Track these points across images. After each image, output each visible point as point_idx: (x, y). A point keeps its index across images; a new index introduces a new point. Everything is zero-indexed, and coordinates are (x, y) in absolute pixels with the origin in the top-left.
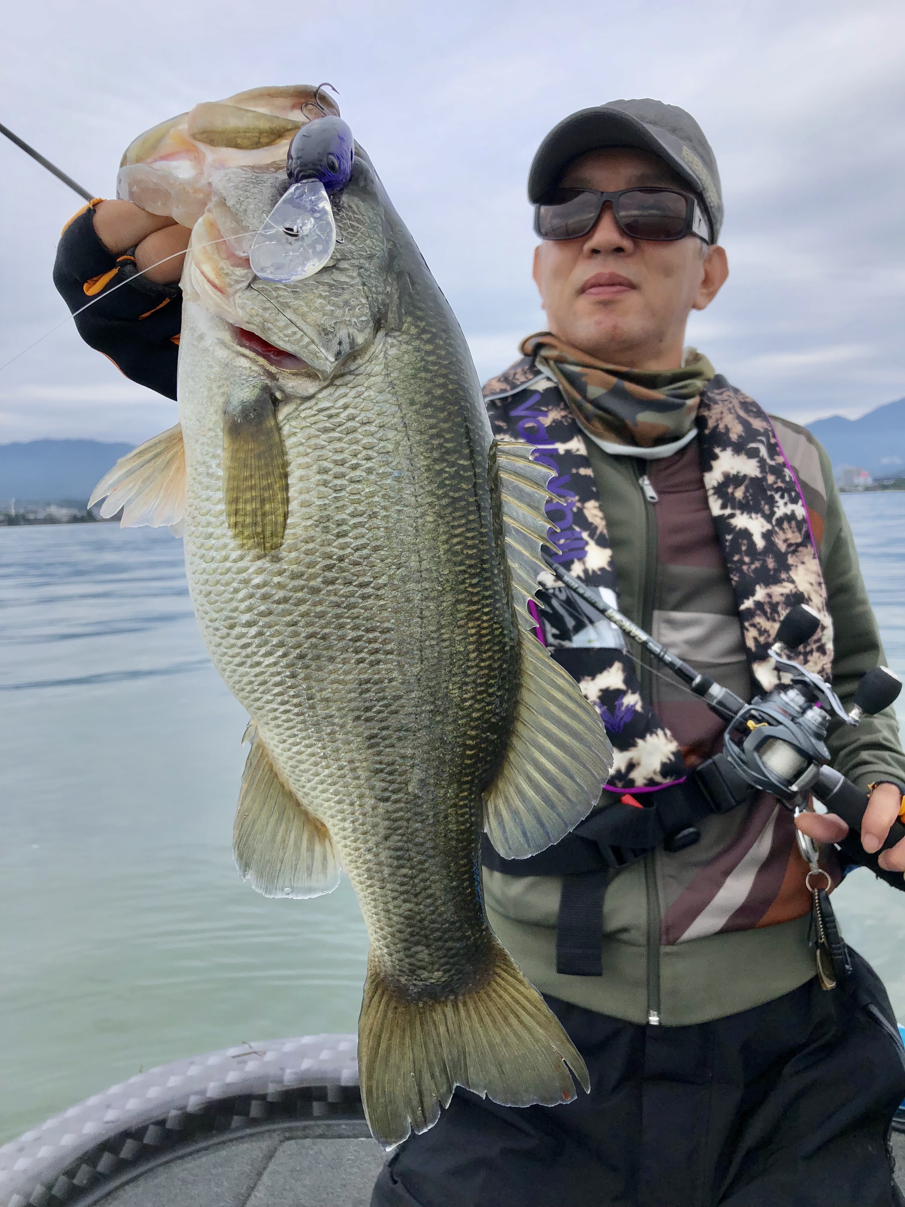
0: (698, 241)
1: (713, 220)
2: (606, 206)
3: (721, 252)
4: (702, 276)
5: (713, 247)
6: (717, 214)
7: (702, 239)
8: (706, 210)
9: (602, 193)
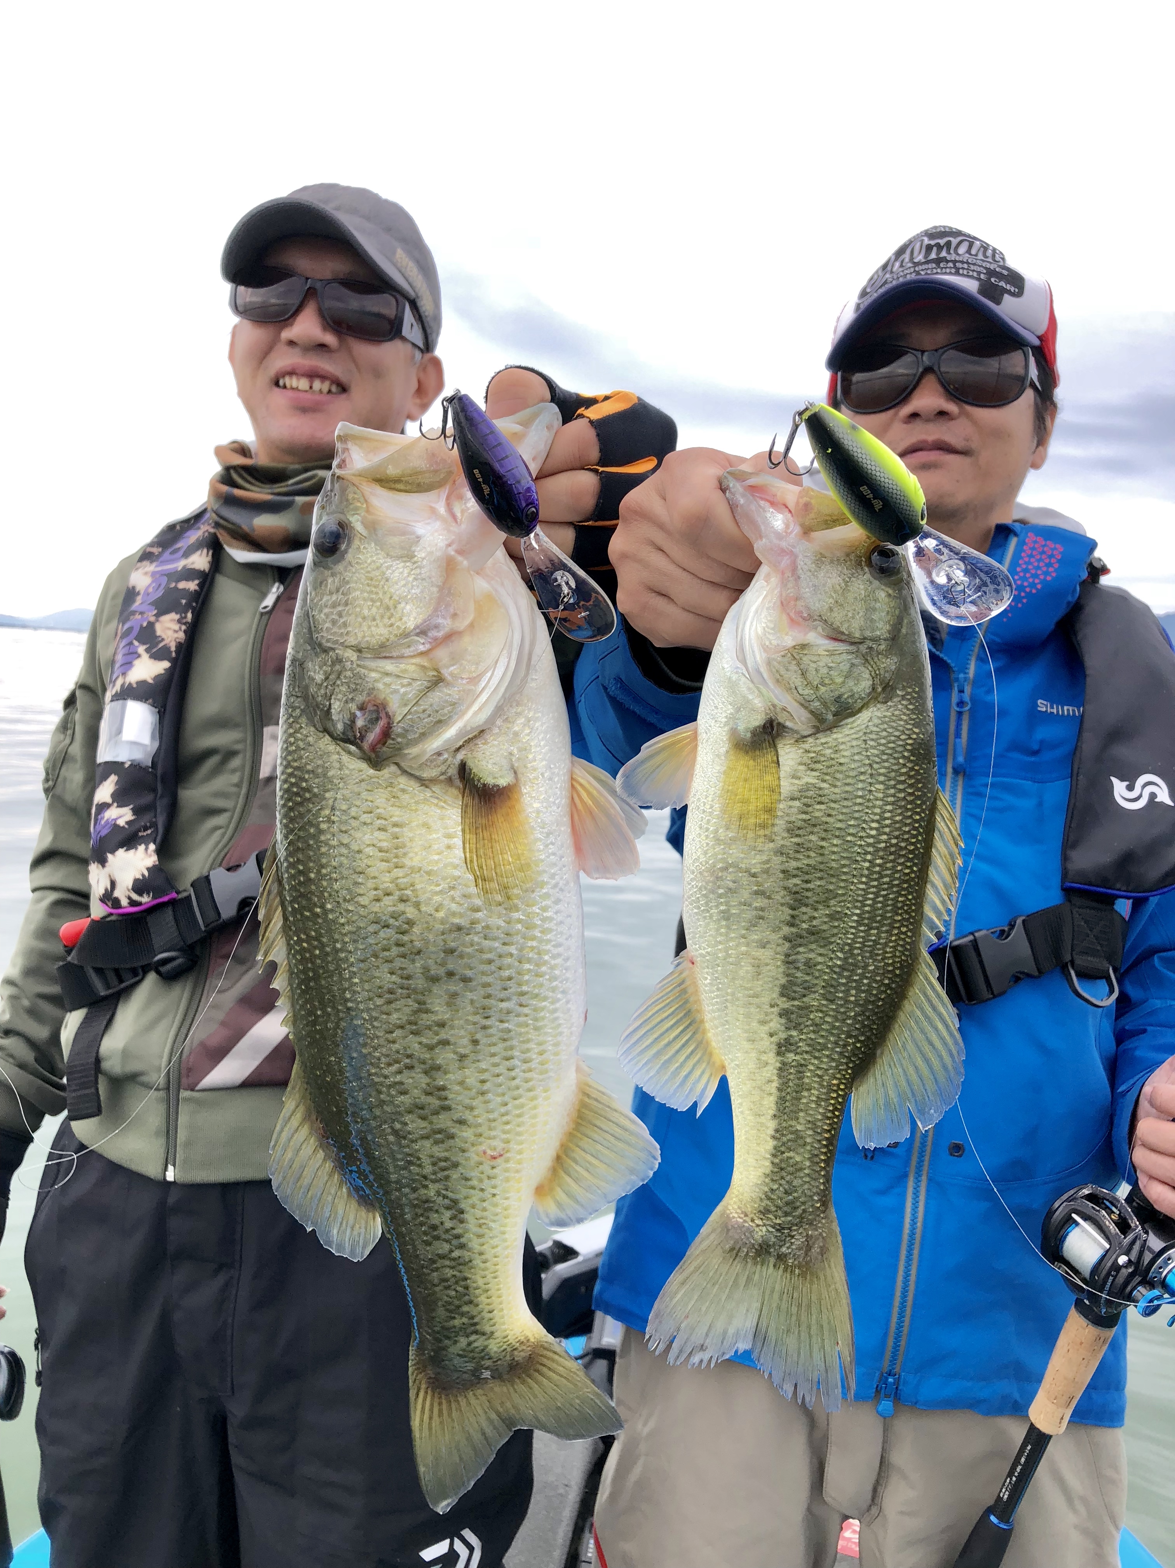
0: (409, 346)
1: (429, 331)
2: (311, 293)
3: (437, 364)
4: (414, 385)
5: (427, 356)
6: (432, 324)
7: (414, 345)
8: (419, 317)
9: (307, 279)
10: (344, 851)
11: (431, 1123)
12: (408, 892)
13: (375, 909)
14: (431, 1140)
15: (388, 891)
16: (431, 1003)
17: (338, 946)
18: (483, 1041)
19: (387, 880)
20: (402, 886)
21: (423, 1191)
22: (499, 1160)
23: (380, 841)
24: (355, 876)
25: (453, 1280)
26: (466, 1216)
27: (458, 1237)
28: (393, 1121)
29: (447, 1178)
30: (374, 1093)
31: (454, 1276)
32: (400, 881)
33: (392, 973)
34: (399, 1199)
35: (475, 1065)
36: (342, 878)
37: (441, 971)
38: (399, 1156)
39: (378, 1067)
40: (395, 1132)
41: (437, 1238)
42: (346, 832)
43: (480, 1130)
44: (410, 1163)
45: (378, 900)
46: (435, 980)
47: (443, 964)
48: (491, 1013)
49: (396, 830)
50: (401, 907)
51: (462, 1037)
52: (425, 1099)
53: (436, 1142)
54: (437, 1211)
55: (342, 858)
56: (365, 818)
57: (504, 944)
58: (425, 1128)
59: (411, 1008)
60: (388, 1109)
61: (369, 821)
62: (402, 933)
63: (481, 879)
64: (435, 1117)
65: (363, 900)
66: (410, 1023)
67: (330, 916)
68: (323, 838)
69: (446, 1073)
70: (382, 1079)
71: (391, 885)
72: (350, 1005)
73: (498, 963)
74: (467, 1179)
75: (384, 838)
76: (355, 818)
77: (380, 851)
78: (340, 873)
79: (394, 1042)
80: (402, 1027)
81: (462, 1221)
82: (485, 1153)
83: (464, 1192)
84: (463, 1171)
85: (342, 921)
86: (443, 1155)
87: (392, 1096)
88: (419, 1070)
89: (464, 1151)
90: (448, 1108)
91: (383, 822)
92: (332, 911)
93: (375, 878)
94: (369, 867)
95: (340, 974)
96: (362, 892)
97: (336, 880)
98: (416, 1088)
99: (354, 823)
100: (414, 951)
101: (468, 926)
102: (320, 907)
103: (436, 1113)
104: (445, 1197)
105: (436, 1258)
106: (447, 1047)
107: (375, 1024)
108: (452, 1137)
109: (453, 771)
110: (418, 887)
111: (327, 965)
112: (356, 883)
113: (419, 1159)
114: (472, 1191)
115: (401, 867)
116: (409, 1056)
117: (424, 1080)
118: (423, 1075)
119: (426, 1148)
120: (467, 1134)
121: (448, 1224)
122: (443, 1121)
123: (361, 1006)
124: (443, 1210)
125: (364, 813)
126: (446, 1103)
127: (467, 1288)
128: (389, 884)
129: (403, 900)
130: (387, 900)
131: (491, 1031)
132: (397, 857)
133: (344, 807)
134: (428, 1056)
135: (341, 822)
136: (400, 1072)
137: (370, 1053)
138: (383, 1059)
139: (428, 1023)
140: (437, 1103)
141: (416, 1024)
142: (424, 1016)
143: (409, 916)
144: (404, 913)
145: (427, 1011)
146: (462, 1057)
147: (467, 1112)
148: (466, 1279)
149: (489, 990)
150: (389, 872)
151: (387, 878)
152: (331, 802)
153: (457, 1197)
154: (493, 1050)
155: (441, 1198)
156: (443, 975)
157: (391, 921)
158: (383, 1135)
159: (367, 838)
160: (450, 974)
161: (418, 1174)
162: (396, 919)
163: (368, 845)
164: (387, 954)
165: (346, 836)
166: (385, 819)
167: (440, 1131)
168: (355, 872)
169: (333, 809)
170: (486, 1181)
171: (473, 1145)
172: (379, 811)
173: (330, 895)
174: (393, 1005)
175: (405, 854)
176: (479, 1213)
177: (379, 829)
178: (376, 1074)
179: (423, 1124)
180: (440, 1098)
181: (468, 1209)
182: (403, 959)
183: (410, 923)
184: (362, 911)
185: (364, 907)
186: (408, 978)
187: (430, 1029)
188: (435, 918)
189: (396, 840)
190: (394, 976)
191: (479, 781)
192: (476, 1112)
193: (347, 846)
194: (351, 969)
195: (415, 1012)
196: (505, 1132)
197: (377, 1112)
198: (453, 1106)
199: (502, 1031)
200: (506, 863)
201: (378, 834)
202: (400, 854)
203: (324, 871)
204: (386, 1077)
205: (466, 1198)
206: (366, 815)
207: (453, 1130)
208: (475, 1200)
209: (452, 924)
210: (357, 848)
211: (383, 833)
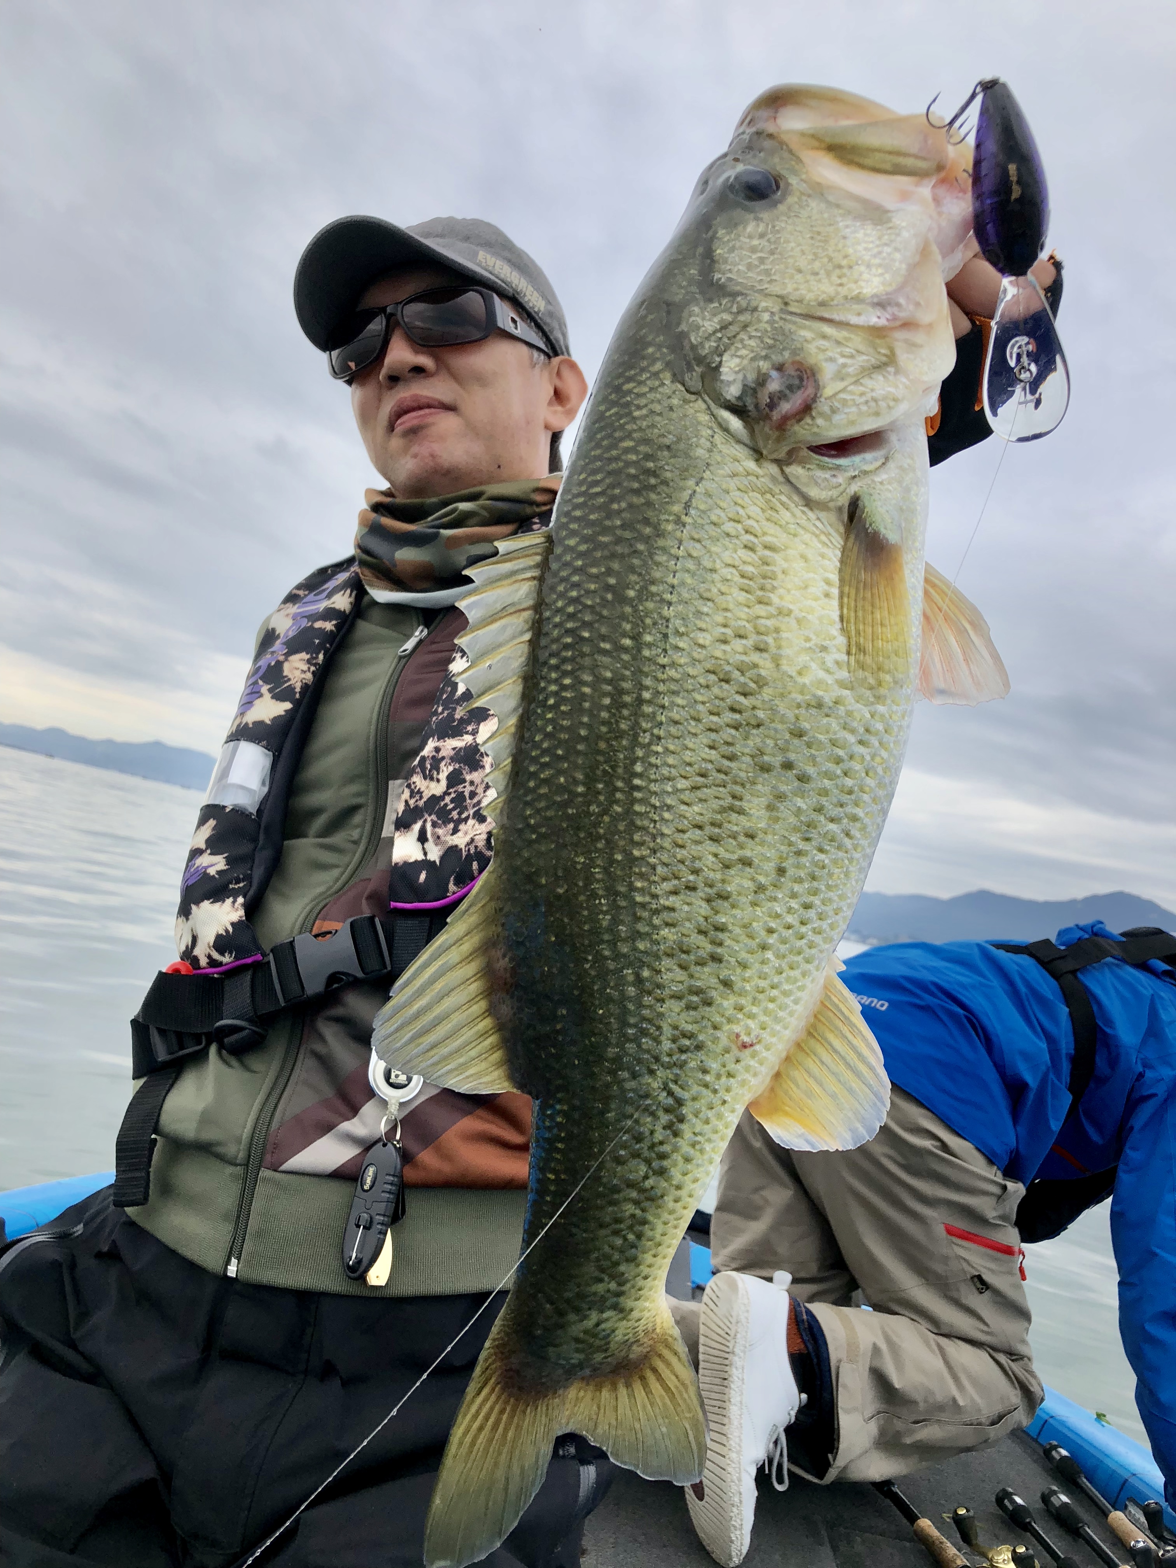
6: (548, 321)
7: (529, 344)
8: (529, 316)
10: (690, 565)
11: (691, 976)
12: (770, 640)
13: (718, 653)
14: (683, 1004)
15: (742, 632)
16: (749, 801)
17: (646, 695)
18: (791, 872)
19: (743, 616)
20: (763, 629)
21: (647, 1079)
22: (747, 1052)
23: (744, 562)
24: (699, 603)
25: (629, 1222)
26: (684, 1127)
27: (663, 1156)
28: (643, 964)
29: (682, 1065)
30: (628, 919)
31: (633, 1216)
32: (762, 621)
33: (711, 747)
34: (608, 1086)
35: (769, 904)
36: (680, 602)
37: (776, 761)
38: (632, 1021)
39: (648, 880)
40: (639, 981)
41: (636, 1155)
42: (699, 541)
43: (743, 1001)
44: (644, 1033)
45: (725, 642)
46: (766, 769)
47: (784, 750)
48: (813, 834)
49: (767, 553)
50: (755, 657)
51: (768, 859)
52: (697, 940)
53: (689, 1007)
54: (653, 1114)
55: (686, 575)
56: (729, 527)
57: (861, 742)
58: (681, 982)
59: (721, 802)
60: (641, 946)
61: (733, 532)
62: (745, 695)
63: (854, 648)
64: (698, 968)
65: (704, 638)
66: (713, 824)
67: (646, 653)
68: (661, 542)
69: (733, 906)
70: (647, 899)
71: (747, 625)
72: (637, 782)
73: (845, 766)
74: (705, 1071)
75: (749, 560)
76: (715, 524)
77: (743, 576)
78: (679, 594)
79: (682, 847)
80: (700, 827)
81: (676, 1134)
82: (738, 1036)
83: (695, 1089)
84: (703, 1058)
85: (663, 660)
86: (689, 1027)
87: (655, 927)
88: (701, 894)
89: (715, 1028)
90: (716, 959)
91: (752, 538)
92: (649, 645)
93: (726, 610)
94: (722, 594)
95: (636, 736)
96: (704, 626)
97: (670, 604)
98: (689, 920)
99: (713, 531)
100: (753, 722)
101: (831, 704)
102: (632, 638)
103: (701, 963)
104: (670, 1093)
105: (623, 1186)
106: (748, 869)
107: (667, 815)
108: (708, 1003)
109: (844, 501)
110: (784, 635)
111: (617, 722)
112: (699, 614)
113: (659, 1028)
114: (704, 1091)
115: (767, 604)
116: (696, 872)
117: (704, 909)
118: (704, 904)
119: (673, 1011)
120: (727, 1003)
121: (659, 1136)
122: (706, 977)
123: (653, 787)
124: (660, 1113)
125: (731, 519)
126: (719, 950)
127: (639, 1236)
128: (745, 623)
129: (759, 649)
130: (738, 645)
131: (803, 860)
132: (762, 589)
133: (702, 507)
134: (718, 876)
135: (695, 525)
136: (675, 893)
137: (643, 858)
138: (660, 869)
139: (735, 828)
140: (709, 947)
141: (720, 826)
142: (734, 816)
143: (763, 673)
144: (755, 666)
145: (741, 812)
146: (760, 888)
147: (739, 970)
148: (644, 1222)
149: (824, 801)
150: (749, 607)
151: (743, 613)
152: (685, 496)
153: (685, 1095)
154: (797, 888)
155: (665, 1094)
156: (777, 765)
157: (736, 674)
158: (621, 982)
159: (727, 556)
160: (788, 766)
161: (648, 1051)
162: (743, 673)
163: (728, 565)
164: (715, 719)
165: (698, 545)
166: (756, 536)
167: (698, 992)
168: (701, 597)
169: (687, 506)
170: (724, 1079)
171: (729, 1021)
172: (751, 522)
173: (655, 624)
174: (699, 793)
175: (774, 588)
176: (699, 1127)
177: (746, 547)
178: (642, 890)
179: (680, 975)
180: (713, 942)
181: (690, 1116)
182: (733, 732)
183: (761, 682)
184: (698, 654)
185: (702, 647)
186: (731, 758)
187: (735, 838)
188: (795, 682)
189: (766, 567)
190: (713, 752)
191: (871, 525)
192: (748, 974)
193: (697, 560)
194: (656, 731)
195: (723, 810)
196: (766, 1012)
197: (624, 949)
198: (726, 957)
199: (816, 864)
200: (884, 638)
201: (743, 553)
202: (768, 586)
203: (653, 589)
204: (655, 896)
205: (694, 1099)
206: (732, 524)
207: (714, 994)
208: (701, 1104)
209: (814, 696)
210: (709, 565)
211: (750, 553)
